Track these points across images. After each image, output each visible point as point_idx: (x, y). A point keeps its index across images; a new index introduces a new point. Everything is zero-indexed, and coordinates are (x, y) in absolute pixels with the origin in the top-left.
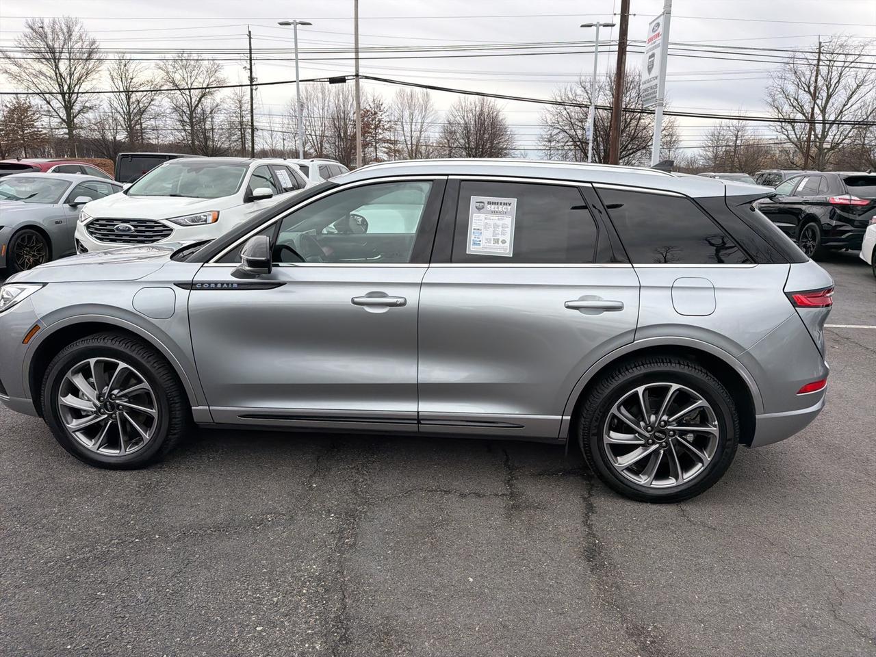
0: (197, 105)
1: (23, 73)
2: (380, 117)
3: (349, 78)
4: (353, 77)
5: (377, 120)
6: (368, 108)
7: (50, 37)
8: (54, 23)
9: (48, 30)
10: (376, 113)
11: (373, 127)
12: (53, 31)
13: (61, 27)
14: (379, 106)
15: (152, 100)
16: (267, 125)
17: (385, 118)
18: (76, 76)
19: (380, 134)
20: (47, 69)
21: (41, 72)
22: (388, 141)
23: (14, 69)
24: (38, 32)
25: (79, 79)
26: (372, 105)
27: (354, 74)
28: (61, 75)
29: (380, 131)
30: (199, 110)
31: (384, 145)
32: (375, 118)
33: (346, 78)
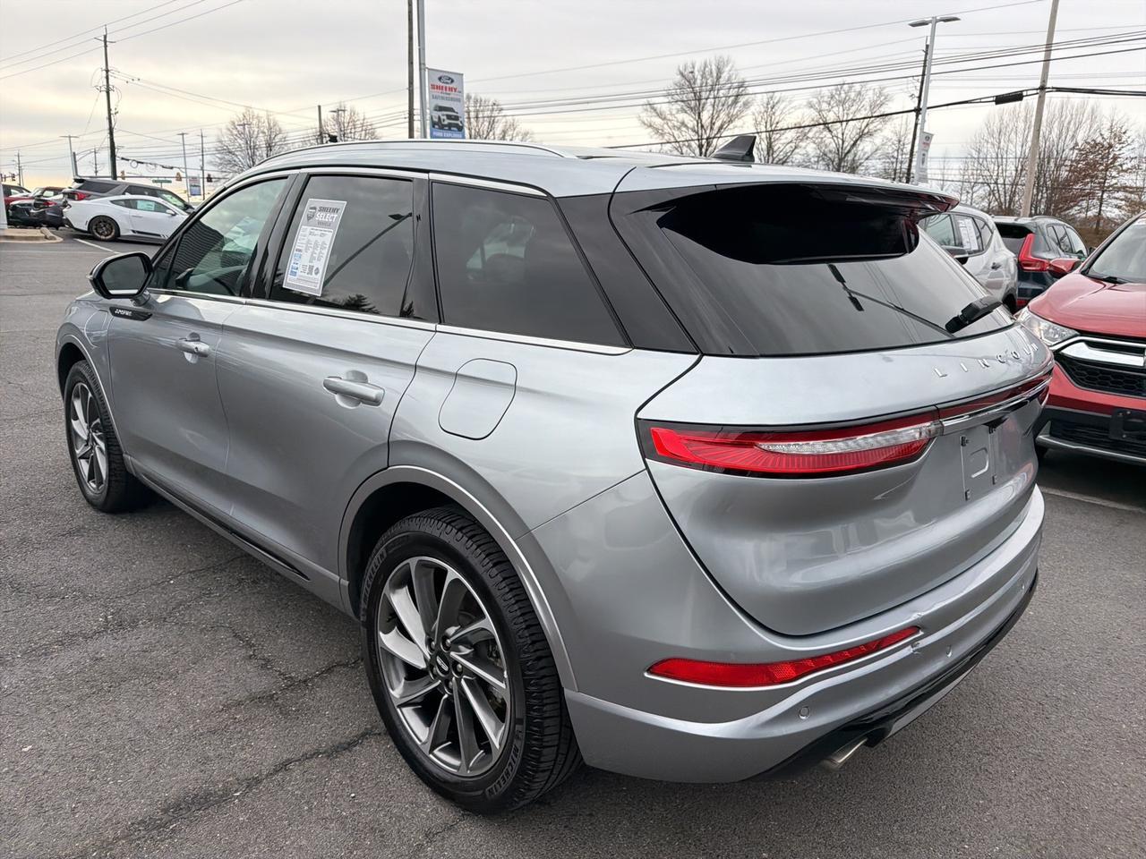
0: (849, 151)
1: (666, 126)
2: (1117, 153)
3: (1029, 92)
4: (1035, 92)
5: (1111, 156)
6: (1099, 140)
7: (699, 82)
8: (705, 66)
9: (698, 75)
10: (1111, 146)
11: (1101, 167)
12: (703, 76)
13: (711, 70)
14: (1118, 136)
15: (796, 147)
16: (939, 172)
17: (1126, 152)
18: (718, 124)
19: (1114, 177)
20: (690, 120)
21: (683, 124)
22: (1124, 188)
23: (658, 121)
24: (688, 79)
25: (721, 128)
26: (1107, 134)
27: (1038, 86)
28: (702, 126)
29: (1114, 174)
30: (850, 157)
31: (1116, 195)
32: (1109, 153)
33: (1024, 93)
